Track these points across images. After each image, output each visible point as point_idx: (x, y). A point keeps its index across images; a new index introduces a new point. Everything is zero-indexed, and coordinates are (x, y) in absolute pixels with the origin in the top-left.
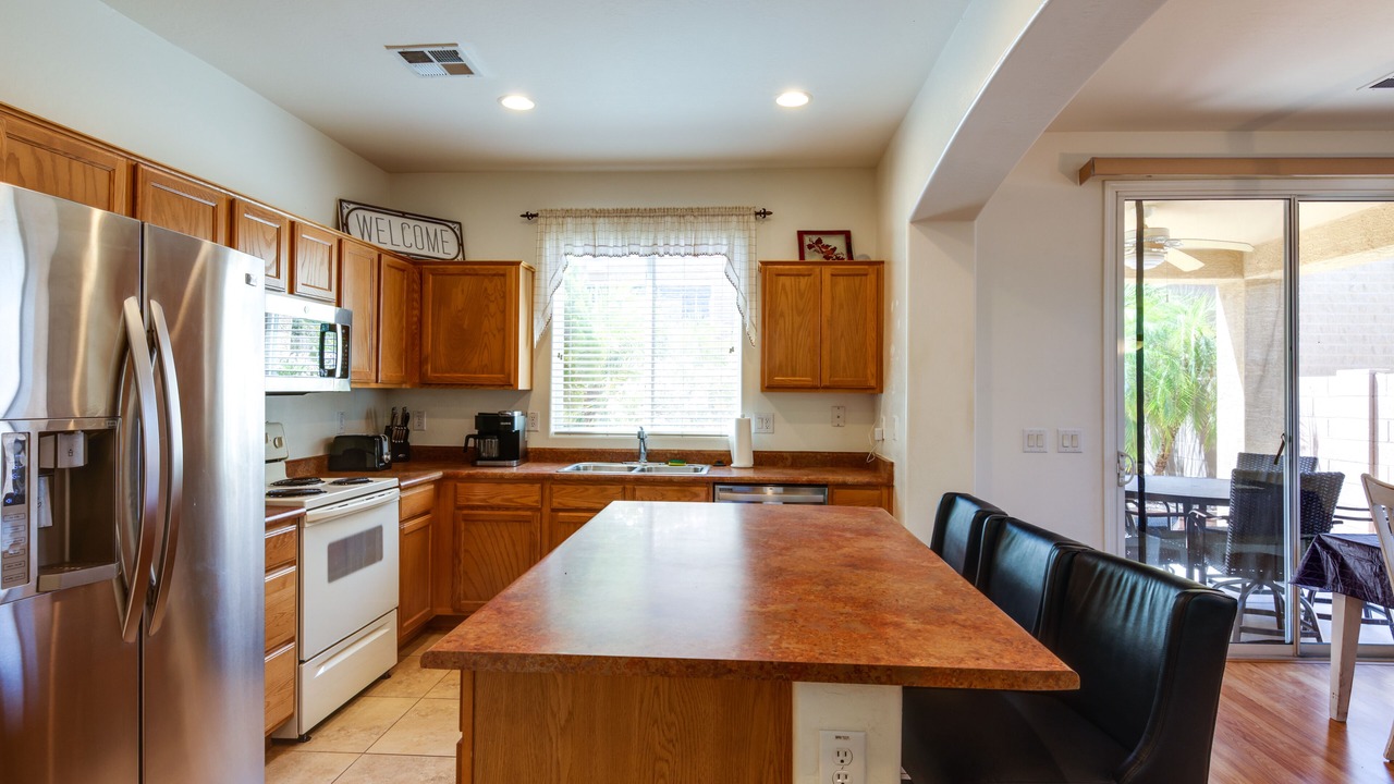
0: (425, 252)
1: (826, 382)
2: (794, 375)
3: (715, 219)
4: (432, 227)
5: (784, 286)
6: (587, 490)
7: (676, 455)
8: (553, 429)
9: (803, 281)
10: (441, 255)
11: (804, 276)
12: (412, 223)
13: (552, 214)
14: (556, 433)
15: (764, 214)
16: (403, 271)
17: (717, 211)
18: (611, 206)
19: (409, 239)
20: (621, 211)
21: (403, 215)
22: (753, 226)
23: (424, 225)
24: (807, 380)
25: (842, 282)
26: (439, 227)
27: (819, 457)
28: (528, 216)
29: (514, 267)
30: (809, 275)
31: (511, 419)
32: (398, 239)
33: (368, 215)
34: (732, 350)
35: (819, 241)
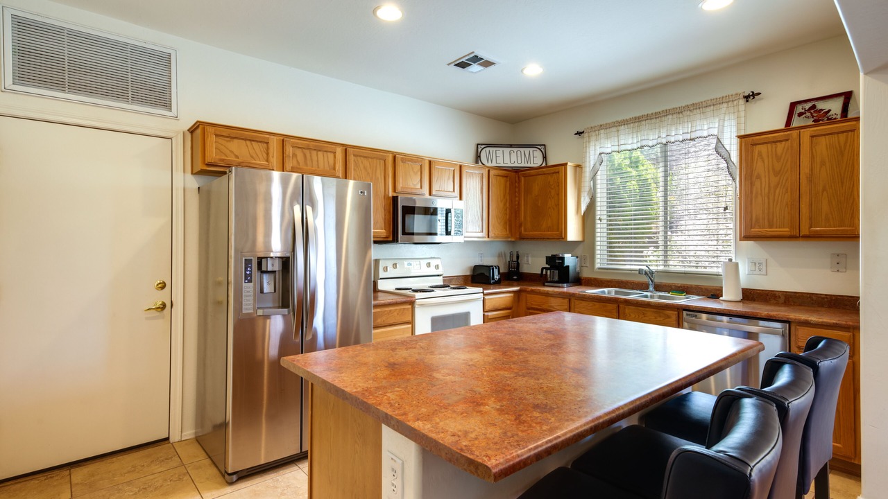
0: (523, 165)
1: (805, 231)
2: (771, 226)
3: (708, 109)
4: (527, 150)
5: (760, 154)
6: (594, 305)
7: (679, 287)
8: (598, 266)
9: (780, 146)
10: (532, 165)
11: (781, 141)
12: (515, 150)
13: (593, 129)
14: (599, 268)
15: (754, 95)
16: (507, 177)
17: (709, 103)
18: (627, 117)
19: (514, 158)
20: (635, 118)
21: (511, 146)
22: (742, 108)
23: (522, 150)
24: (785, 230)
25: (823, 141)
26: (531, 149)
27: (814, 298)
28: (579, 133)
29: (563, 167)
30: (787, 140)
31: (563, 259)
32: (507, 160)
33: (491, 149)
34: (726, 208)
35: (814, 107)
